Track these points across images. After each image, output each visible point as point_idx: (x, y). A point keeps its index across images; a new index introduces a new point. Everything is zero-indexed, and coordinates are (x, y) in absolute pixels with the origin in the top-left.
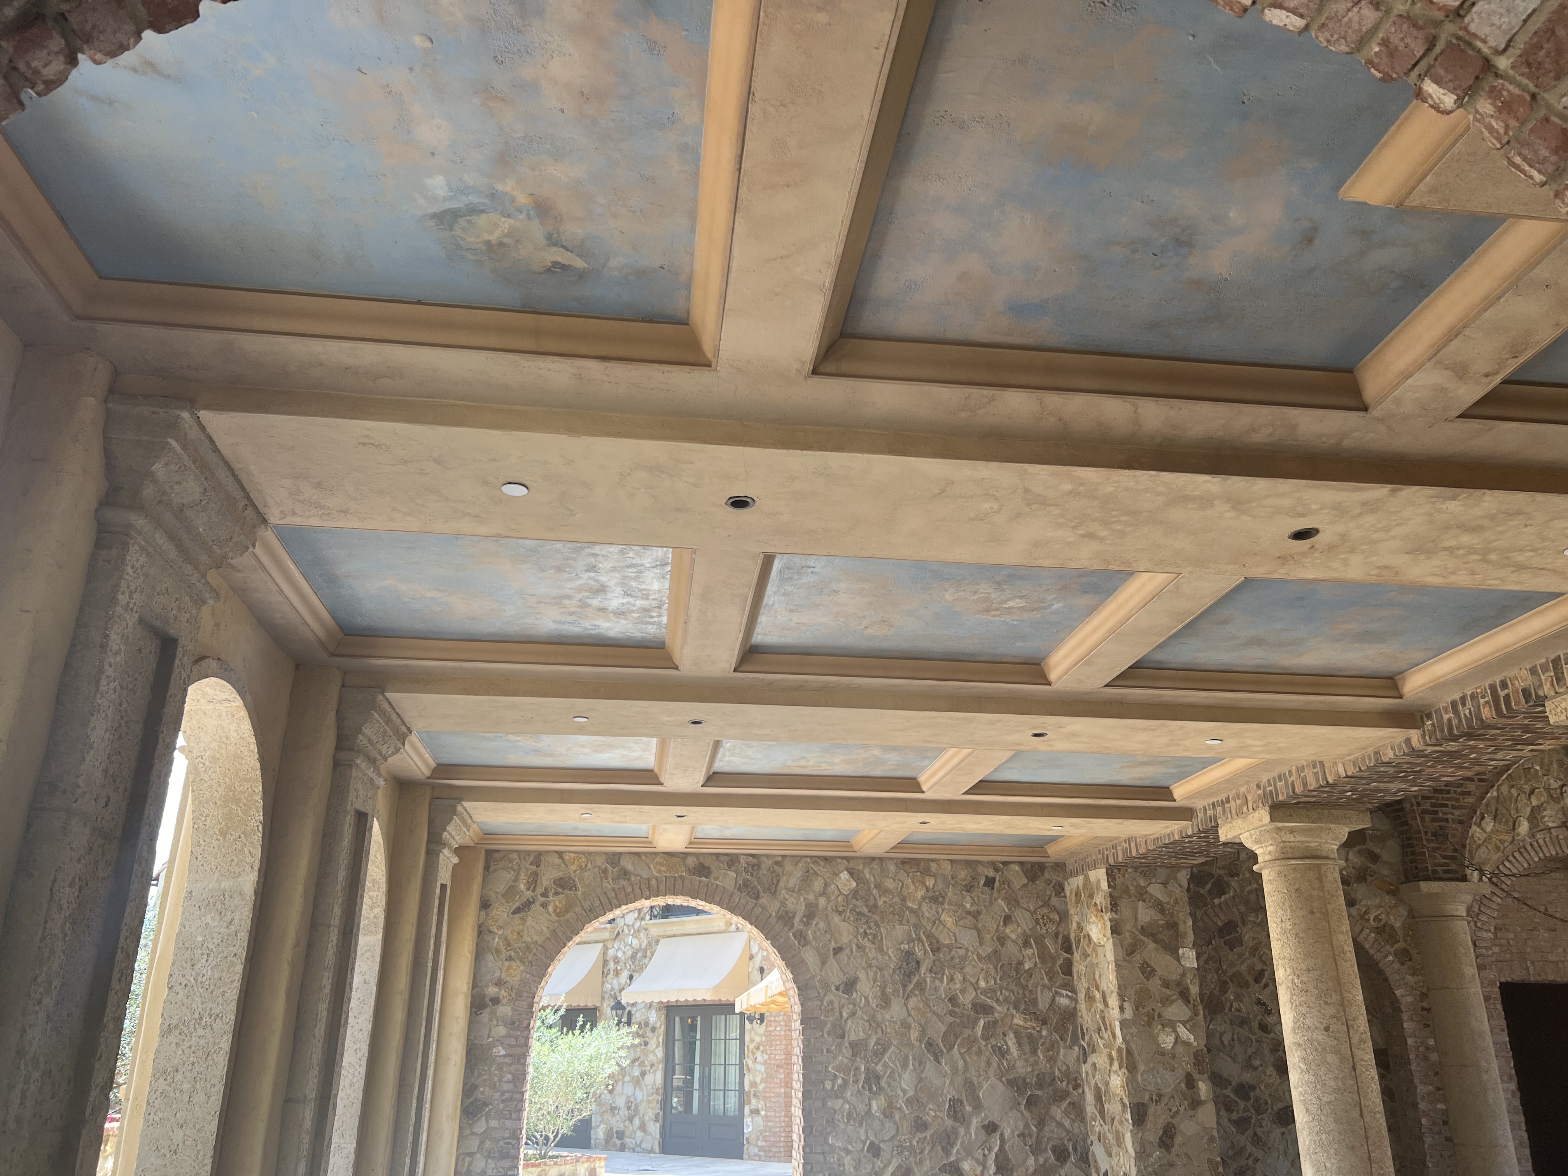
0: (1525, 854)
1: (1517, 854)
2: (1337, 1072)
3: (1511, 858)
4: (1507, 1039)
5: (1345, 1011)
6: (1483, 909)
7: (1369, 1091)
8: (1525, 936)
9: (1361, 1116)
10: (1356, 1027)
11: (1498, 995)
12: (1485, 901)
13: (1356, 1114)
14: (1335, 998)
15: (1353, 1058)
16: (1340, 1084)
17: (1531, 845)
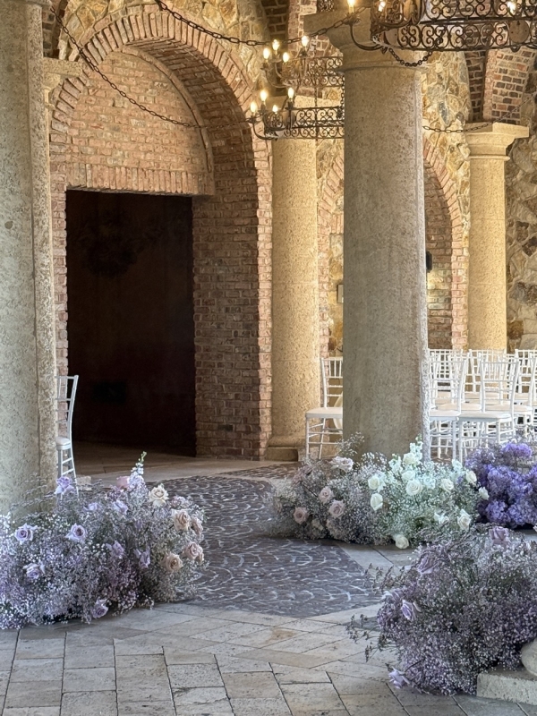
0: (115, 33)
1: (107, 32)
2: (13, 280)
3: (100, 36)
4: (65, 254)
5: (32, 202)
6: (64, 96)
7: (45, 303)
8: (89, 133)
9: (35, 333)
10: (41, 224)
11: (64, 203)
12: (67, 87)
13: (28, 331)
14: (24, 185)
15: (34, 262)
16: (15, 295)
17: (123, 21)
